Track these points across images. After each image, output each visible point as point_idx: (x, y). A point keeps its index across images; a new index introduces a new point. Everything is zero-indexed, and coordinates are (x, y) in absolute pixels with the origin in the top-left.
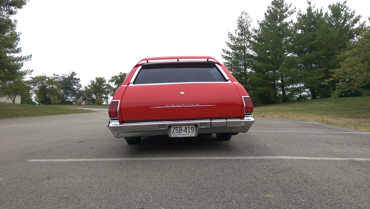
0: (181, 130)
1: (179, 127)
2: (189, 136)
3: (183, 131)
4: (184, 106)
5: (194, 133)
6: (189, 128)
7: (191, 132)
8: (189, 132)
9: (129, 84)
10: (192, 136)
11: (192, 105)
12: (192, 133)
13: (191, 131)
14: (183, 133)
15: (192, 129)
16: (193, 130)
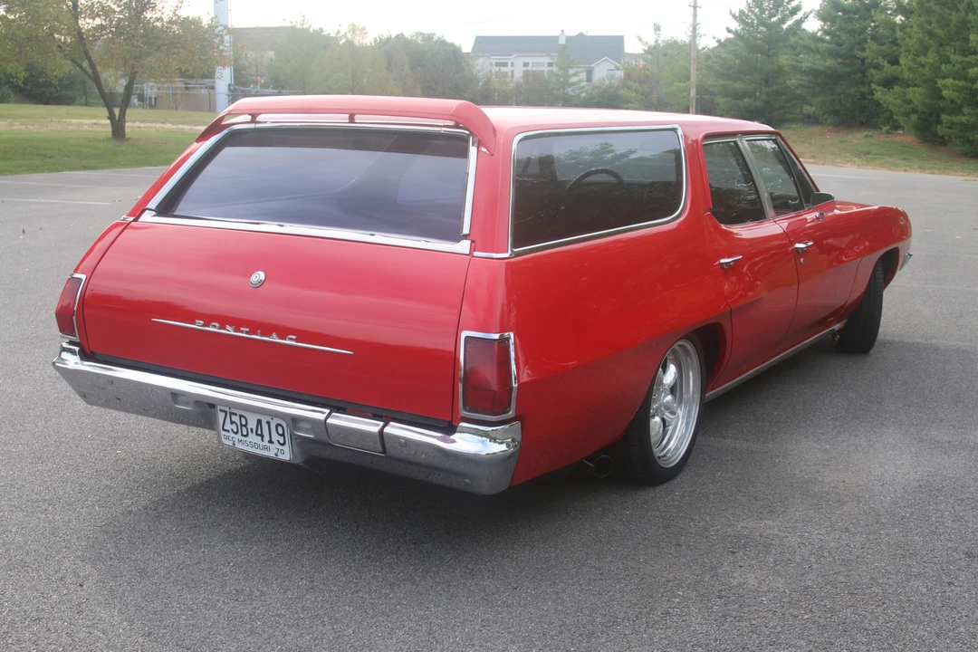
0: (246, 426)
1: (239, 412)
2: (271, 454)
3: (252, 432)
4: (247, 333)
5: (286, 448)
6: (268, 423)
7: (278, 441)
8: (271, 442)
9: (143, 211)
10: (281, 457)
11: (274, 335)
12: (281, 447)
13: (275, 437)
14: (253, 438)
15: (281, 432)
16: (283, 435)
